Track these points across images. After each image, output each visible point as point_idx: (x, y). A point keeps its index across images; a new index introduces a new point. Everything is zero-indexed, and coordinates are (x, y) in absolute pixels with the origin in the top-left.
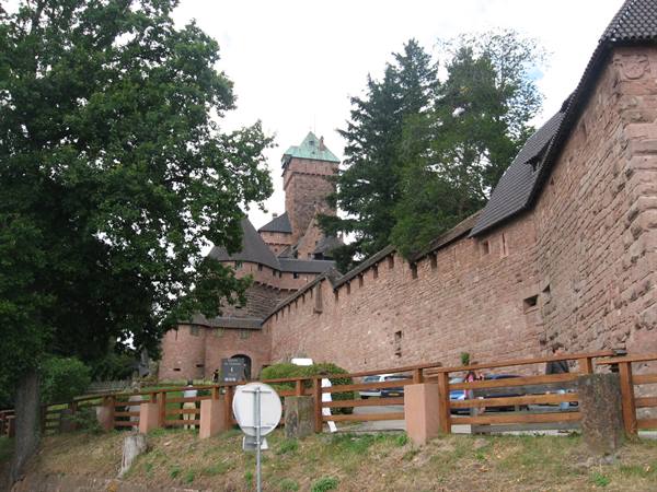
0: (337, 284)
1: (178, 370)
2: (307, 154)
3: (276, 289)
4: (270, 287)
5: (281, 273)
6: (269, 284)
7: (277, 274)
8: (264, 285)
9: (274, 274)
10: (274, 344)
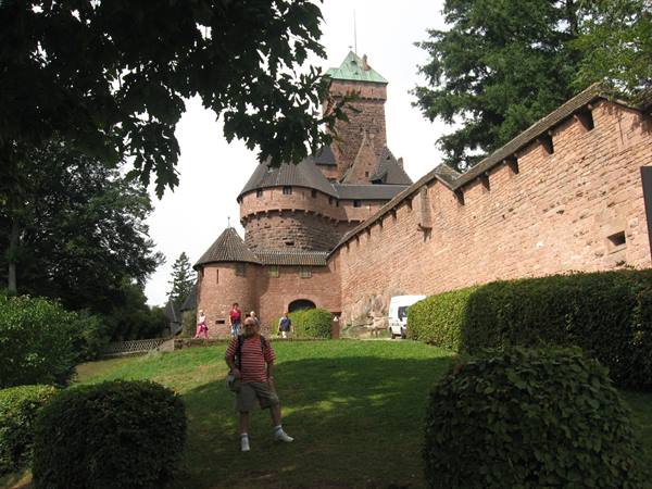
0: (459, 184)
1: (223, 322)
2: (349, 75)
3: (334, 220)
4: (327, 218)
5: (338, 201)
6: (325, 214)
7: (334, 204)
8: (320, 215)
9: (330, 203)
10: (345, 284)
